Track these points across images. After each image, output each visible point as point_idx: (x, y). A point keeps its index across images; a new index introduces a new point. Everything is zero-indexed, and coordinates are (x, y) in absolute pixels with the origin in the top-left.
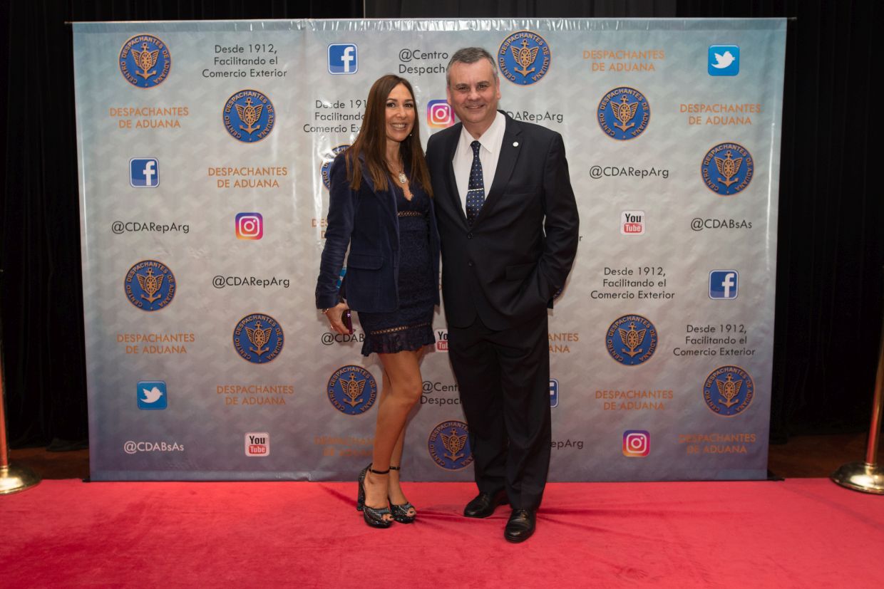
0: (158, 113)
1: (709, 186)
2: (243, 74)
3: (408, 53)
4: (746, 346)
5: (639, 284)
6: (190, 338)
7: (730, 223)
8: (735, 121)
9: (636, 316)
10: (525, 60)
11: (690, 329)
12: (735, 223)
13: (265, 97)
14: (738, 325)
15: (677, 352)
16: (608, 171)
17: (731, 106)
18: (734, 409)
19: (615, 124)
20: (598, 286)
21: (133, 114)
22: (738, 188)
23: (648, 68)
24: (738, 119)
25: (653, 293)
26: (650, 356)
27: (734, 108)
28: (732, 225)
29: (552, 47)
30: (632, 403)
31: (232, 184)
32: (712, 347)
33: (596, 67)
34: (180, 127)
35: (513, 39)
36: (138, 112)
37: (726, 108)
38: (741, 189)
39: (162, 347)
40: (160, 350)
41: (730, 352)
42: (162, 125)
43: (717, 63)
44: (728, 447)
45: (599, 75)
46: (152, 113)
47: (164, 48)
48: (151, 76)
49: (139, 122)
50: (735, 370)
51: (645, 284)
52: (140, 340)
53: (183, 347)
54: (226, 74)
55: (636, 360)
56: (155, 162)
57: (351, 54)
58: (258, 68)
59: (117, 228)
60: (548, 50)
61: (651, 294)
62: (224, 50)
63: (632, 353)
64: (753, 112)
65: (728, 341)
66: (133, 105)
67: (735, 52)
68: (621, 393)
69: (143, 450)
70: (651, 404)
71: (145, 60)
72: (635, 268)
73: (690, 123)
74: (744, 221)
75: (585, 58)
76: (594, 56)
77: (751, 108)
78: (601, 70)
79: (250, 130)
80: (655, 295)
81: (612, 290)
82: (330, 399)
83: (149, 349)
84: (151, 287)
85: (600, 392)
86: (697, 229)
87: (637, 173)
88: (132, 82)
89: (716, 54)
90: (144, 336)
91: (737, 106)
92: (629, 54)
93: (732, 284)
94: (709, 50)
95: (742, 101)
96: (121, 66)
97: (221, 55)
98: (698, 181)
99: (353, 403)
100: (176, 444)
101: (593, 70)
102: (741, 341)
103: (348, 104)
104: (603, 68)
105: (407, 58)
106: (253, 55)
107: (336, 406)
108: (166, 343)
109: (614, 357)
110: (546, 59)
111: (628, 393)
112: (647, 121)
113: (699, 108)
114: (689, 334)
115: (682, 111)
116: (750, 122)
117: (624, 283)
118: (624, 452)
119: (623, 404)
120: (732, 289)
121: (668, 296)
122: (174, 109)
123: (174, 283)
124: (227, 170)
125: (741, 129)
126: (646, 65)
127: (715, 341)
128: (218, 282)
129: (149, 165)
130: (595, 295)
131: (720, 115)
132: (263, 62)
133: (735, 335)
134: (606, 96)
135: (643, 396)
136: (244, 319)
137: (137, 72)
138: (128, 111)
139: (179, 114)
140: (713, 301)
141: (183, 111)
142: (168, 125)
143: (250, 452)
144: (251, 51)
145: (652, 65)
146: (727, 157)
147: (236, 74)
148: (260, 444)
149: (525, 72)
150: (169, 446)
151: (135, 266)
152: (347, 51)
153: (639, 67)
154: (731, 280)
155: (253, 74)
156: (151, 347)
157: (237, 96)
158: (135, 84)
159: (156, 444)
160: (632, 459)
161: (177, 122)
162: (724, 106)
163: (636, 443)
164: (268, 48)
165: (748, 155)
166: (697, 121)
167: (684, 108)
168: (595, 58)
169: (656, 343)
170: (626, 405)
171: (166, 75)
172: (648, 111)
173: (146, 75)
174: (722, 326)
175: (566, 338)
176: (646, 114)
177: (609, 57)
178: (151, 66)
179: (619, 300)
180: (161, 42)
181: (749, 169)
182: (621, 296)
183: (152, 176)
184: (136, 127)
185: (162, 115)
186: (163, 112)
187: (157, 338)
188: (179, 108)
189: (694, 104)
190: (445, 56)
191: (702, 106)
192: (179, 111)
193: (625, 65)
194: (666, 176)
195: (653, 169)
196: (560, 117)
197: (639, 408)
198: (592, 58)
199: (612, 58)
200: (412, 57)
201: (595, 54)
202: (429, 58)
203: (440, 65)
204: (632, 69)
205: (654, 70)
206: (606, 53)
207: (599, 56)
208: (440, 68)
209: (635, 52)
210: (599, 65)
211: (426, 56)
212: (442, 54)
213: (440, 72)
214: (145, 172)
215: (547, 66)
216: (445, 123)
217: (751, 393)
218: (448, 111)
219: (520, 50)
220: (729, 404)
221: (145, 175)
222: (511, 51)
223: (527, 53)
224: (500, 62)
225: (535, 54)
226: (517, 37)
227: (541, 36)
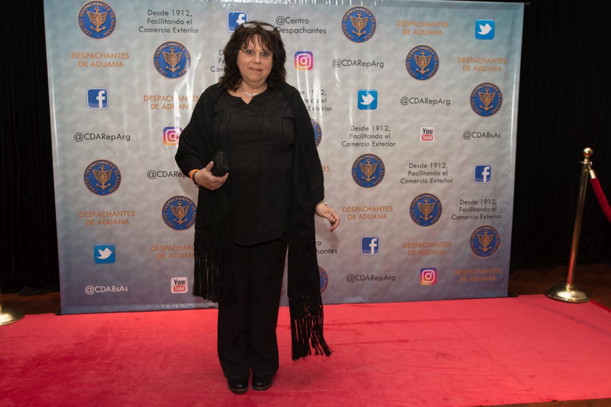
0: (107, 56)
1: (475, 111)
2: (168, 31)
3: (282, 19)
4: (496, 213)
5: (431, 174)
6: (131, 213)
7: (488, 135)
8: (492, 69)
9: (429, 194)
10: (359, 26)
11: (462, 202)
12: (490, 134)
13: (184, 47)
14: (491, 199)
15: (454, 217)
16: (412, 101)
17: (489, 59)
18: (489, 253)
19: (417, 70)
20: (405, 175)
21: (89, 57)
22: (492, 112)
23: (438, 33)
24: (493, 67)
26: (437, 220)
27: (491, 60)
29: (377, 18)
30: (426, 251)
31: (160, 107)
32: (475, 213)
33: (405, 32)
34: (123, 66)
35: (352, 11)
36: (92, 56)
37: (486, 60)
38: (495, 113)
39: (112, 220)
40: (110, 223)
41: (486, 217)
42: (110, 65)
43: (481, 31)
44: (484, 277)
45: (407, 37)
46: (103, 57)
47: (111, 10)
48: (101, 31)
49: (93, 63)
50: (489, 228)
51: (434, 174)
52: (96, 216)
53: (127, 220)
54: (156, 30)
55: (428, 223)
56: (106, 92)
57: (243, 18)
58: (179, 27)
59: (78, 137)
60: (375, 20)
61: (438, 180)
62: (154, 13)
63: (426, 219)
64: (502, 63)
65: (485, 210)
66: (89, 50)
67: (492, 24)
68: (419, 244)
69: (99, 292)
70: (438, 251)
71: (97, 19)
72: (428, 163)
73: (464, 70)
74: (496, 133)
75: (398, 25)
77: (501, 61)
79: (173, 70)
80: (441, 181)
81: (413, 178)
83: (102, 222)
84: (103, 179)
85: (406, 244)
86: (467, 138)
87: (431, 102)
88: (87, 34)
89: (480, 25)
90: (99, 213)
91: (493, 60)
92: (426, 24)
93: (488, 173)
94: (476, 22)
95: (496, 56)
96: (80, 23)
98: (468, 107)
100: (122, 287)
101: (404, 34)
102: (493, 210)
104: (409, 33)
105: (281, 22)
106: (175, 18)
108: (114, 218)
109: (415, 221)
110: (373, 25)
111: (423, 244)
112: (437, 68)
113: (470, 60)
114: (461, 206)
115: (459, 62)
116: (500, 70)
117: (421, 173)
118: (421, 282)
119: (420, 251)
120: (488, 177)
121: (449, 181)
122: (119, 54)
123: (119, 176)
124: (157, 98)
125: (496, 74)
126: (437, 31)
127: (477, 210)
128: (151, 175)
129: (100, 93)
130: (403, 181)
131: (482, 65)
132: (182, 22)
133: (489, 206)
134: (411, 51)
135: (432, 245)
136: (170, 200)
137: (92, 27)
138: (85, 55)
139: (122, 58)
140: (475, 184)
141: (126, 56)
142: (114, 65)
143: (175, 290)
144: (174, 15)
145: (440, 31)
146: (486, 92)
147: (163, 31)
148: (181, 284)
149: (359, 34)
150: (117, 288)
151: (92, 164)
152: (241, 16)
153: (432, 32)
154: (488, 171)
155: (175, 31)
156: (103, 220)
157: (163, 46)
158: (90, 36)
159: (108, 287)
160: (426, 286)
161: (121, 63)
162: (485, 59)
163: (428, 276)
164: (185, 13)
165: (499, 91)
166: (468, 68)
167: (460, 60)
169: (441, 211)
170: (422, 251)
171: (113, 30)
172: (438, 61)
173: (98, 30)
174: (482, 200)
175: (385, 210)
177: (413, 26)
178: (102, 23)
179: (418, 184)
180: (109, 7)
181: (500, 100)
182: (419, 182)
183: (103, 101)
184: (91, 66)
185: (110, 58)
186: (111, 56)
187: (108, 214)
188: (122, 54)
189: (466, 57)
190: (307, 22)
191: (471, 59)
192: (122, 56)
193: (424, 31)
194: (448, 104)
195: (440, 99)
196: (382, 65)
197: (430, 254)
198: (403, 26)
199: (415, 26)
200: (285, 22)
201: (404, 23)
202: (296, 23)
203: (304, 27)
204: (428, 34)
205: (442, 35)
206: (412, 23)
207: (407, 25)
208: (304, 30)
209: (430, 23)
210: (407, 30)
211: (294, 21)
212: (305, 20)
213: (304, 32)
214: (98, 98)
215: (374, 30)
216: (306, 67)
217: (499, 243)
218: (308, 59)
219: (357, 19)
220: (485, 250)
221: (98, 100)
222: (351, 20)
223: (361, 21)
224: (343, 27)
225: (366, 22)
226: (354, 10)
227: (370, 10)
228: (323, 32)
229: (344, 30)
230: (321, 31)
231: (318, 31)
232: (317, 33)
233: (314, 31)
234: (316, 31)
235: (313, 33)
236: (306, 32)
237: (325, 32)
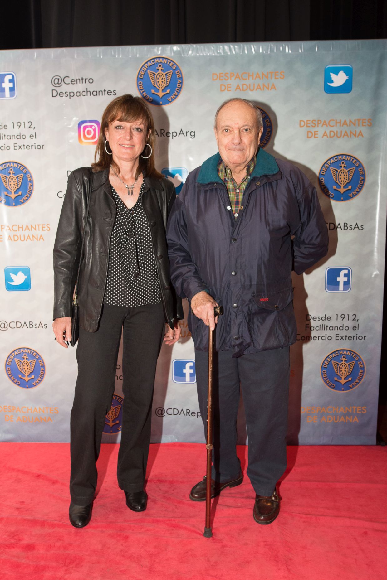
1: (325, 193)
3: (58, 79)
4: (359, 333)
7: (344, 226)
8: (349, 135)
11: (309, 317)
12: (348, 226)
14: (351, 315)
17: (345, 121)
18: (347, 386)
22: (351, 195)
23: (270, 86)
24: (351, 132)
27: (348, 123)
28: (346, 228)
29: (184, 70)
32: (328, 333)
33: (223, 88)
35: (149, 64)
37: (340, 123)
38: (354, 195)
41: (344, 338)
43: (332, 82)
44: (342, 417)
45: (226, 95)
50: (349, 353)
57: (10, 81)
60: (181, 73)
64: (365, 126)
65: (342, 328)
67: (348, 72)
73: (308, 137)
74: (357, 224)
75: (213, 80)
76: (222, 78)
77: (363, 122)
78: (228, 90)
82: (8, 375)
89: (331, 74)
91: (350, 121)
92: (252, 76)
93: (346, 279)
94: (325, 70)
95: (355, 116)
99: (27, 379)
101: (221, 91)
102: (354, 328)
103: (10, 126)
105: (58, 83)
107: (13, 381)
110: (179, 81)
112: (270, 136)
113: (316, 123)
114: (308, 322)
115: (300, 126)
116: (362, 135)
120: (346, 284)
125: (355, 141)
126: (268, 84)
127: (331, 328)
131: (335, 129)
133: (348, 323)
140: (327, 294)
145: (273, 85)
146: (341, 167)
149: (161, 94)
152: (7, 78)
153: (262, 87)
154: (345, 275)
162: (338, 121)
165: (361, 165)
166: (315, 135)
167: (302, 123)
168: (222, 80)
172: (270, 127)
174: (337, 315)
176: (268, 129)
177: (235, 79)
181: (362, 178)
189: (311, 120)
190: (91, 81)
191: (319, 122)
193: (250, 85)
196: (193, 134)
198: (220, 79)
199: (238, 79)
200: (63, 83)
201: (222, 76)
202: (77, 83)
203: (87, 89)
204: (255, 89)
205: (276, 90)
206: (232, 75)
207: (226, 78)
208: (87, 92)
209: (258, 74)
210: (226, 86)
211: (75, 81)
212: (88, 79)
213: (87, 95)
215: (181, 88)
216: (93, 140)
217: (363, 372)
218: (94, 130)
219: (156, 74)
220: (343, 381)
222: (148, 75)
223: (162, 77)
224: (138, 86)
225: (170, 78)
226: (153, 62)
227: (174, 61)
228: (113, 93)
229: (139, 90)
230: (109, 93)
231: (106, 92)
232: (105, 95)
233: (101, 93)
234: (103, 92)
235: (99, 95)
236: (90, 95)
237: (115, 94)
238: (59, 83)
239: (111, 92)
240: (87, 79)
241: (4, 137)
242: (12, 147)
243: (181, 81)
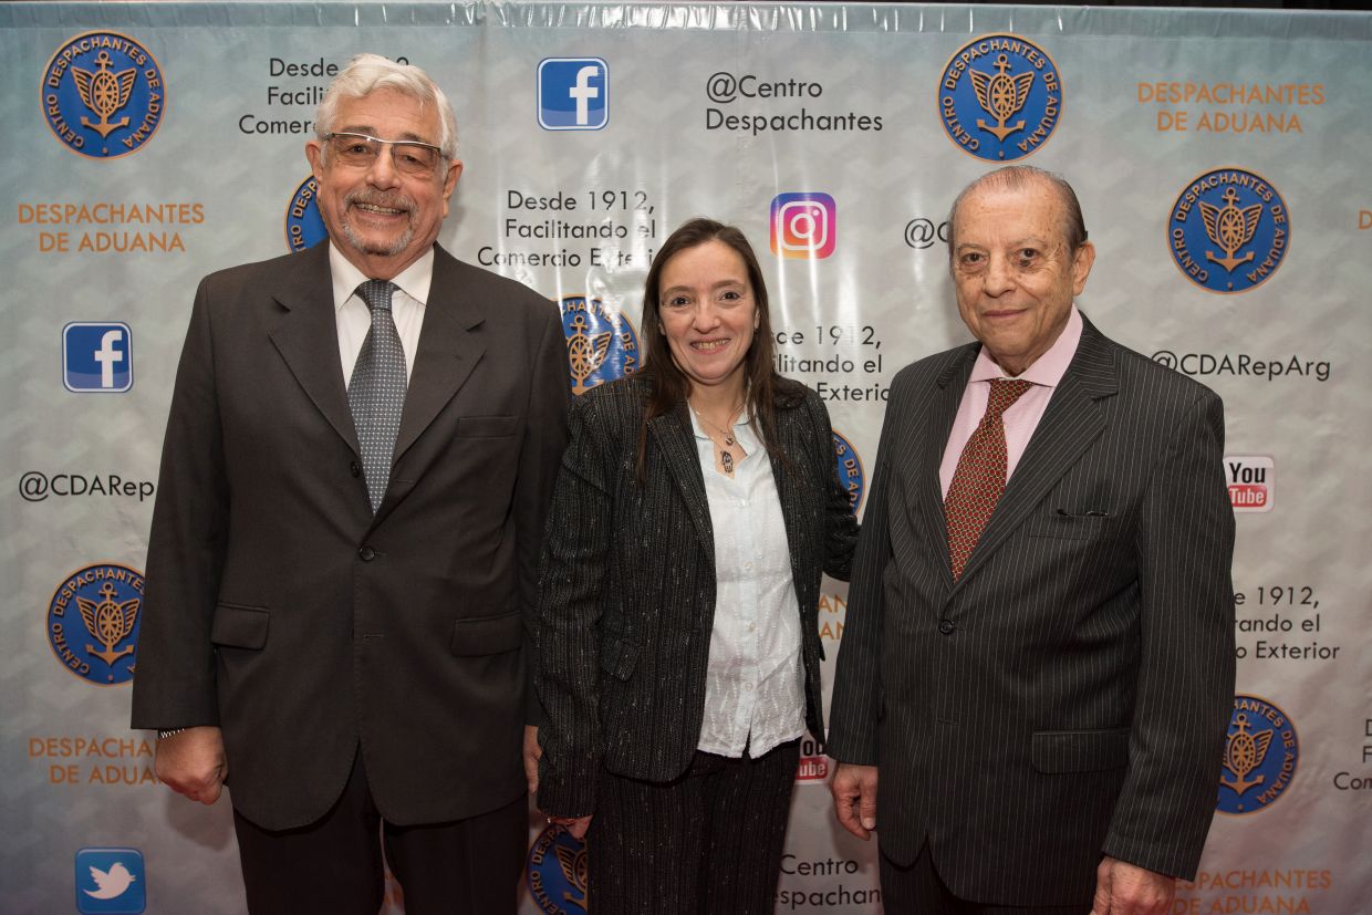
0: (131, 216)
3: (727, 83)
5: (1259, 625)
9: (1249, 699)
10: (1002, 101)
15: (1344, 781)
16: (1192, 364)
19: (1210, 255)
21: (73, 219)
23: (1286, 122)
25: (1289, 647)
26: (1280, 791)
29: (1065, 74)
30: (1235, 898)
33: (1166, 121)
34: (183, 249)
35: (974, 52)
36: (84, 215)
39: (136, 769)
40: (130, 777)
42: (142, 244)
45: (1175, 139)
46: (118, 217)
47: (149, 62)
48: (116, 130)
49: (86, 237)
51: (1272, 625)
52: (83, 752)
55: (1248, 802)
56: (125, 334)
57: (592, 82)
60: (1057, 80)
61: (1284, 648)
62: (292, 69)
63: (1241, 786)
66: (75, 197)
68: (1213, 876)
71: (103, 92)
72: (1248, 587)
75: (1141, 99)
76: (1161, 96)
78: (1178, 128)
80: (1294, 652)
82: (533, 891)
83: (104, 773)
84: (109, 627)
87: (1258, 368)
88: (70, 144)
90: (94, 742)
92: (1242, 93)
96: (46, 106)
97: (284, 83)
101: (1160, 128)
103: (584, 201)
104: (1181, 125)
105: (725, 93)
108: (144, 760)
110: (1052, 100)
111: (1228, 877)
112: (1283, 249)
114: (1369, 741)
115: (1361, 227)
119: (1217, 902)
121: (1325, 653)
122: (171, 207)
126: (1282, 116)
129: (109, 339)
134: (1188, 189)
135: (1261, 881)
137: (85, 120)
138: (62, 211)
139: (182, 221)
141: (192, 213)
142: (155, 245)
145: (1294, 118)
149: (1001, 131)
151: (73, 577)
152: (584, 74)
153: (1265, 122)
156: (108, 768)
158: (79, 149)
161: (176, 237)
167: (1366, 220)
168: (1164, 100)
169: (1294, 760)
170: (1224, 904)
171: (153, 126)
172: (1285, 225)
173: (105, 128)
176: (1280, 232)
177: (1198, 100)
178: (117, 105)
180: (142, 51)
183: (115, 364)
184: (80, 250)
185: (142, 221)
186: (144, 214)
187: (122, 747)
188: (181, 206)
190: (816, 90)
192: (181, 213)
193: (1234, 116)
194: (1324, 376)
195: (1295, 359)
197: (1253, 911)
198: (1158, 100)
199: (1204, 101)
200: (737, 92)
201: (1164, 92)
202: (776, 95)
203: (803, 110)
204: (1248, 127)
205: (1300, 130)
206: (1190, 89)
207: (1175, 97)
208: (804, 119)
209: (1255, 89)
210: (1174, 117)
211: (770, 89)
212: (808, 85)
213: (803, 128)
214: (98, 356)
215: (1054, 117)
216: (812, 248)
218: (818, 220)
219: (992, 79)
221: (100, 363)
222: (971, 81)
223: (1007, 87)
224: (942, 108)
225: (1026, 90)
226: (984, 47)
227: (1038, 47)
228: (873, 125)
229: (945, 119)
230: (864, 123)
231: (855, 122)
232: (851, 128)
233: (840, 122)
234: (848, 121)
235: (836, 128)
236: (812, 128)
237: (878, 126)
238: (728, 92)
239: (870, 122)
240: (805, 84)
241: (563, 231)
242: (586, 258)
243: (1056, 101)
